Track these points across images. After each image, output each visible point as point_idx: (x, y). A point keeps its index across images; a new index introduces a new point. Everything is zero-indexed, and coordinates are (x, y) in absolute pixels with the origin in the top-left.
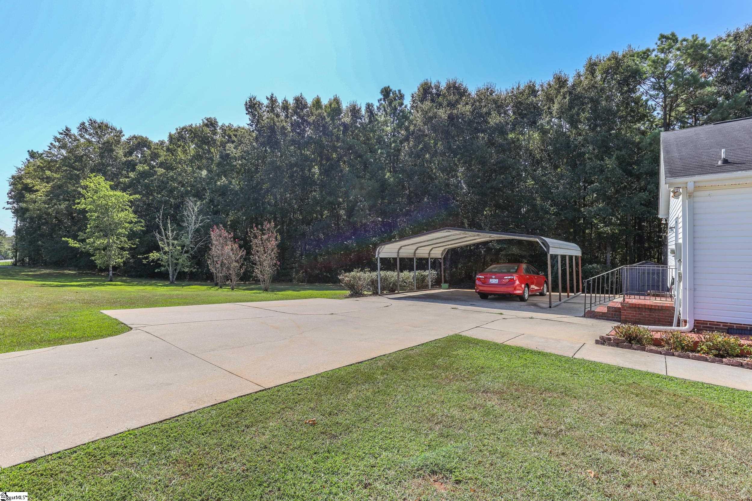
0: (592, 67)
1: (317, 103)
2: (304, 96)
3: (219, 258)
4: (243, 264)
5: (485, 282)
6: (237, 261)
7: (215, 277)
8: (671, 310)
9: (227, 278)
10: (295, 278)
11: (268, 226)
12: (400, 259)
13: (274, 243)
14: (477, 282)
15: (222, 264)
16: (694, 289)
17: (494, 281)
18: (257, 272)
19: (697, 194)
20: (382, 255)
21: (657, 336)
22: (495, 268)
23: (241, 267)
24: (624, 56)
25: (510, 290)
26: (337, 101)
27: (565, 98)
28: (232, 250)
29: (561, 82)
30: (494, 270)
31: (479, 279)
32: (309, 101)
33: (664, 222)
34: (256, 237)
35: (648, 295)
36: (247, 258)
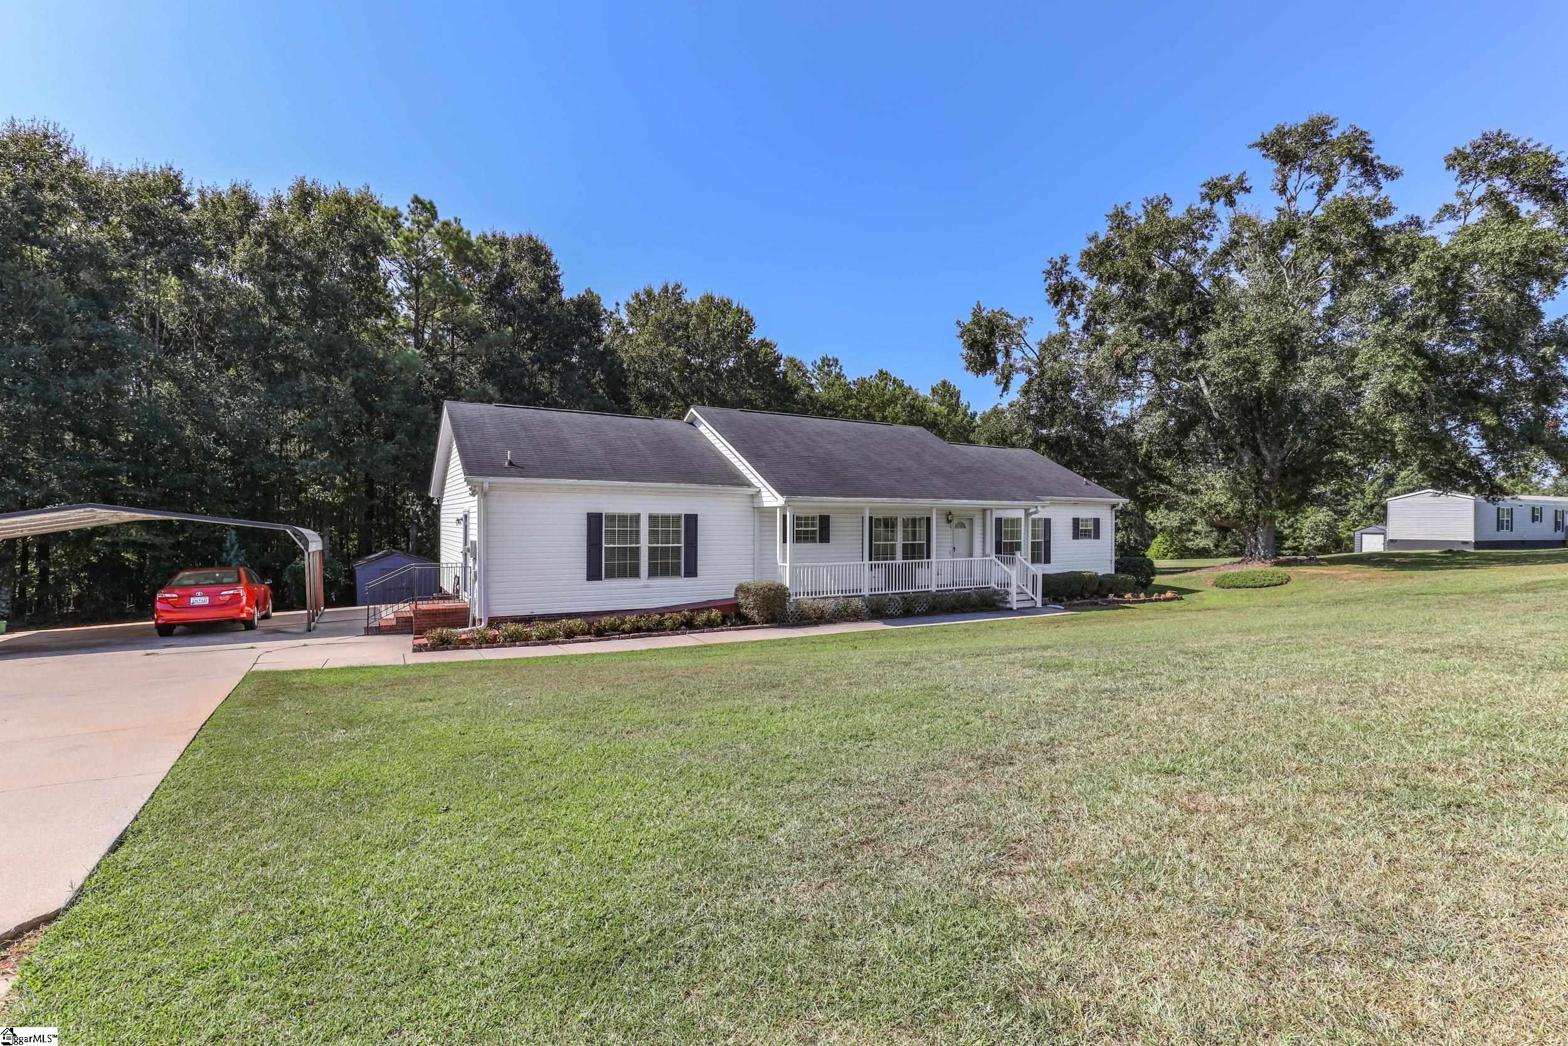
0: (305, 198)
5: (182, 604)
8: (465, 612)
14: (159, 605)
16: (486, 589)
17: (199, 600)
19: (492, 493)
21: (464, 637)
22: (189, 577)
24: (358, 201)
25: (230, 613)
27: (260, 245)
29: (249, 208)
30: (186, 582)
31: (164, 600)
33: (435, 503)
35: (434, 598)
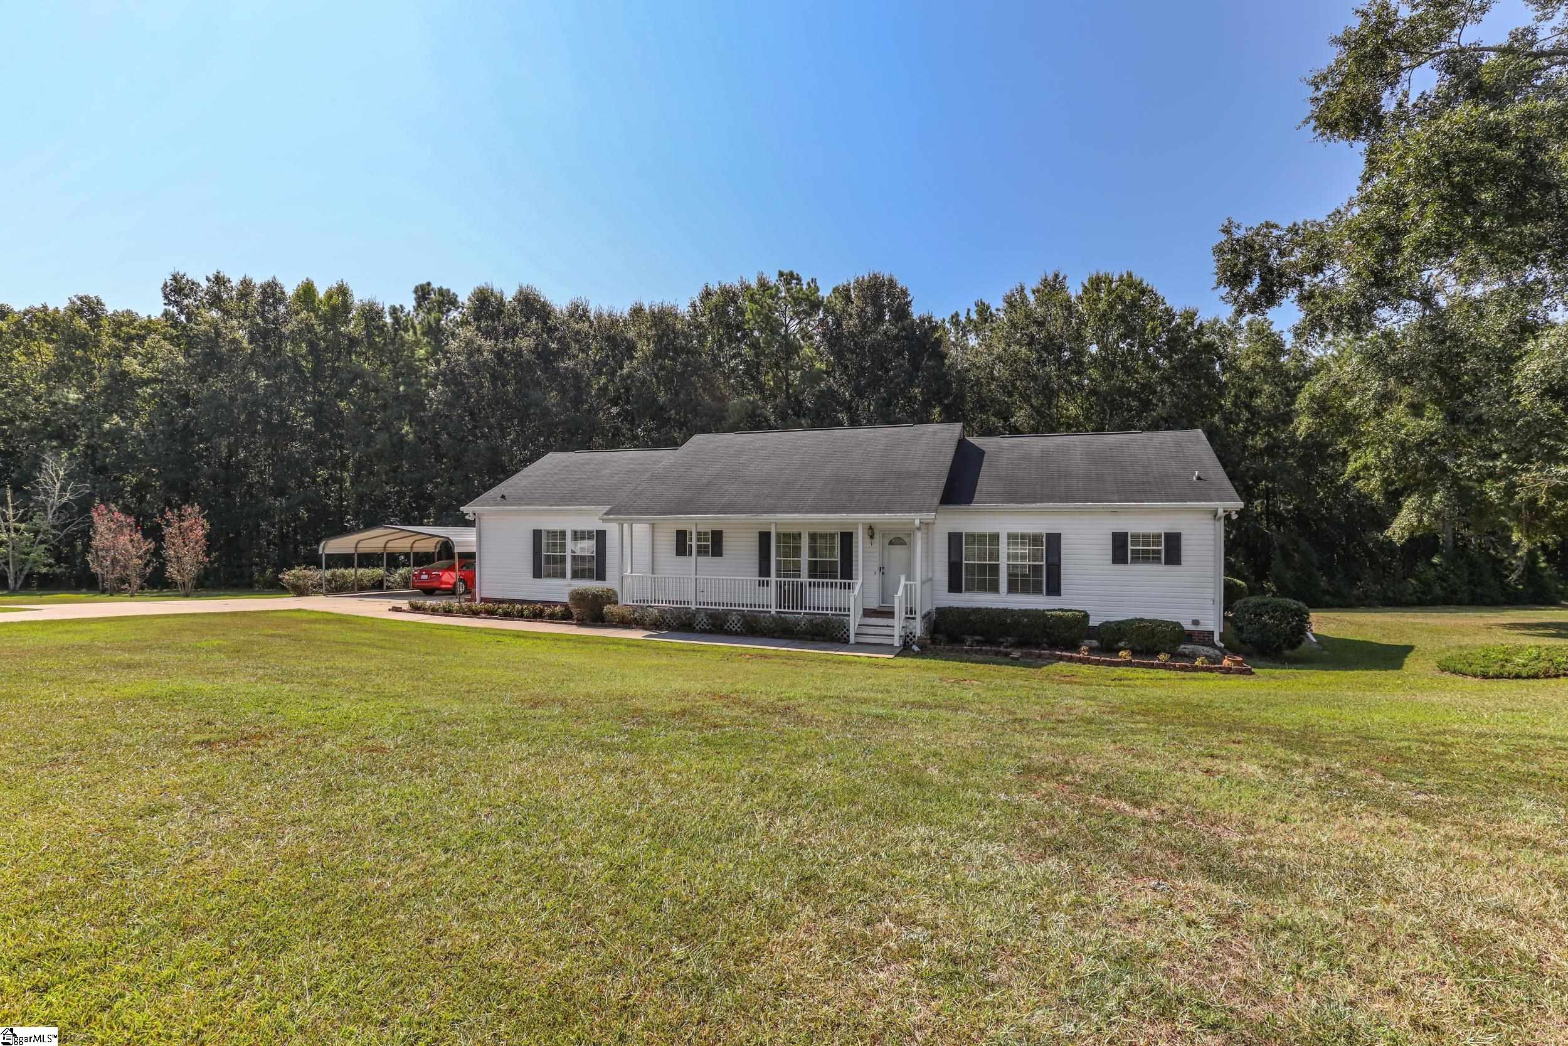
1: (307, 292)
2: (280, 280)
3: (108, 551)
4: (149, 561)
6: (140, 557)
7: (100, 580)
9: (123, 580)
10: (257, 582)
11: (189, 510)
12: (359, 555)
13: (200, 532)
15: (114, 561)
16: (480, 579)
18: (172, 571)
19: (482, 517)
20: (327, 551)
23: (147, 565)
26: (343, 291)
28: (132, 541)
32: (290, 290)
34: (168, 525)
36: (157, 553)
